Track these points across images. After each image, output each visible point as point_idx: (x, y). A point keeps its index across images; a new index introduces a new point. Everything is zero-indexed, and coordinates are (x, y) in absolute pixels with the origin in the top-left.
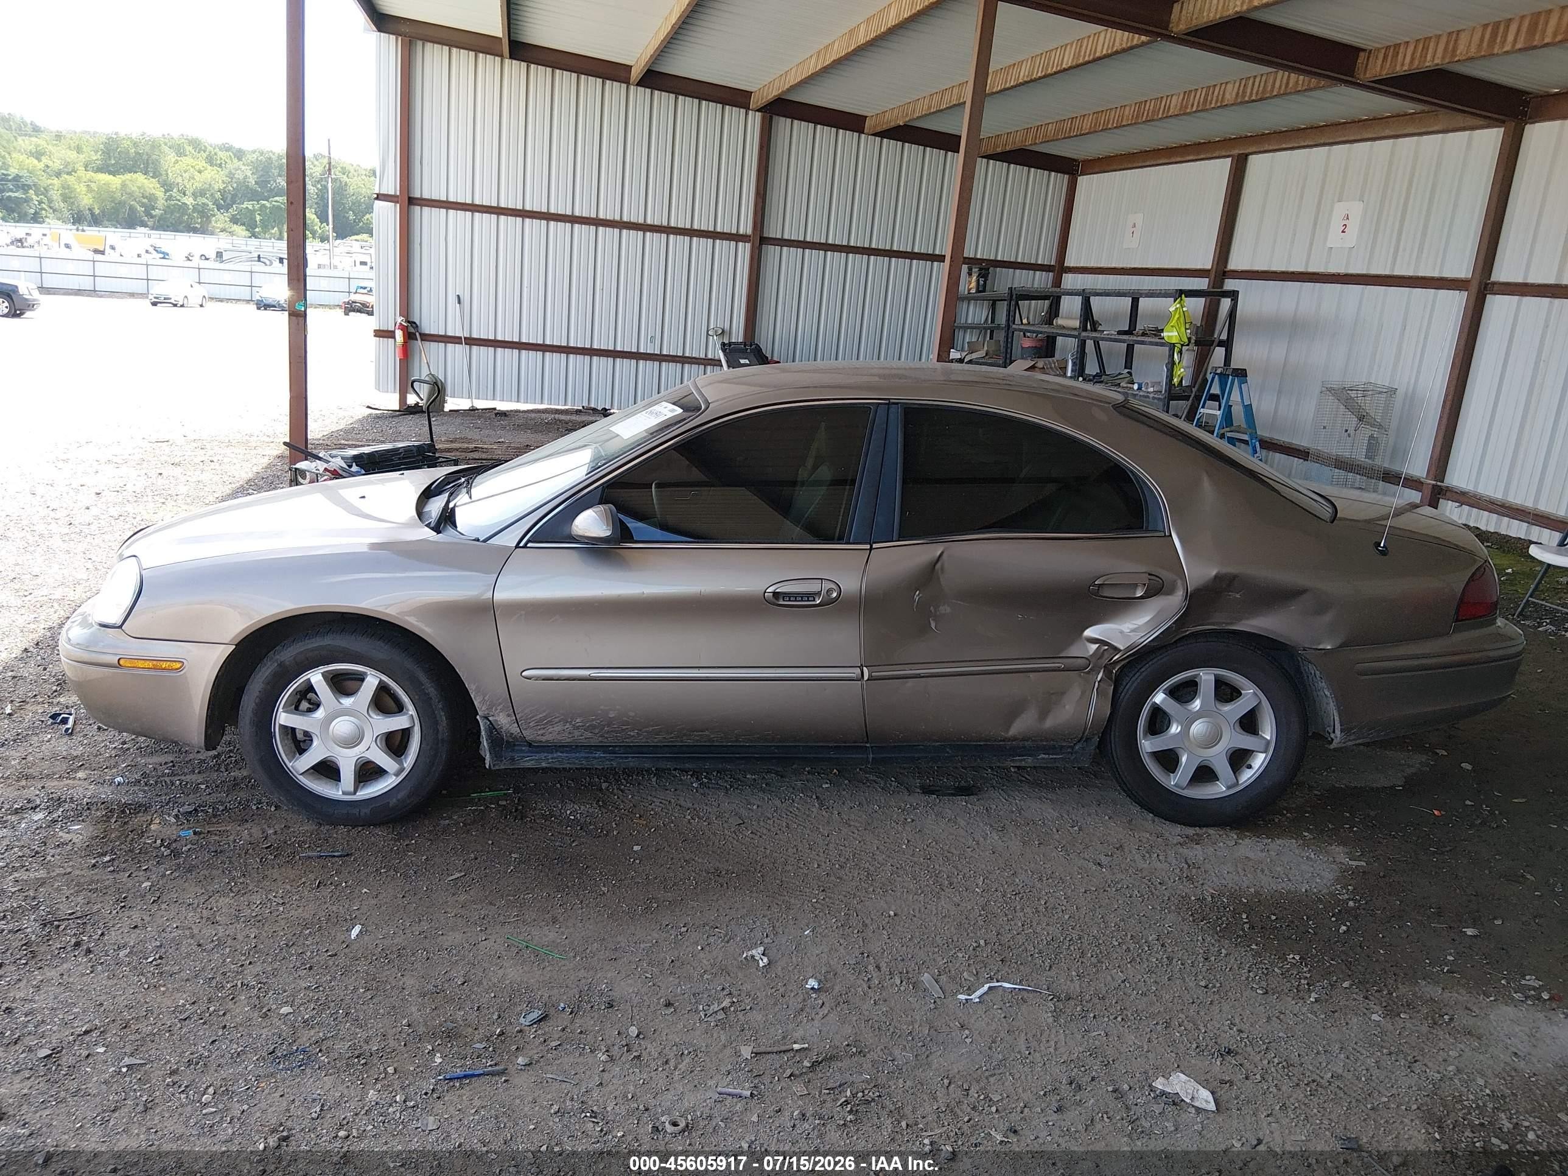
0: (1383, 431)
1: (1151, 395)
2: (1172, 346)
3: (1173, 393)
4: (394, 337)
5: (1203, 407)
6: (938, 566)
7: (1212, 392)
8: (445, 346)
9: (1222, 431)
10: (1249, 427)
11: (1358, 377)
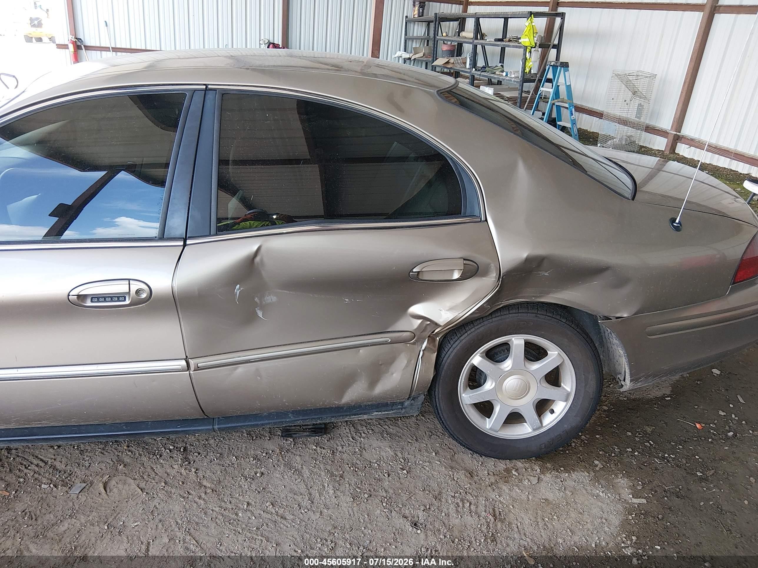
0: (646, 101)
1: (513, 80)
2: (526, 48)
3: (526, 78)
4: (68, 48)
5: (542, 87)
6: (258, 259)
7: (548, 77)
8: (101, 53)
9: (553, 102)
10: (569, 99)
11: (633, 67)
